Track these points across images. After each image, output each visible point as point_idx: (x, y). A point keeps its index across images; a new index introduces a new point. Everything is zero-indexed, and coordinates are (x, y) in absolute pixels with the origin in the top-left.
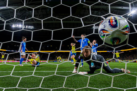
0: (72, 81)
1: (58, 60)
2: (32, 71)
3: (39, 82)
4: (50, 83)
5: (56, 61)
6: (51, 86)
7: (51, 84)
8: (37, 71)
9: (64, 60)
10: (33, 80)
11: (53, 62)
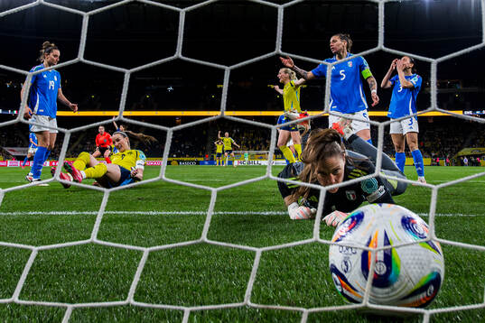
0: (292, 260)
1: (219, 155)
2: (94, 213)
3: (125, 263)
4: (183, 271)
5: (212, 162)
6: (186, 286)
7: (187, 273)
8: (118, 210)
9: (252, 157)
10: (99, 255)
11: (194, 165)
